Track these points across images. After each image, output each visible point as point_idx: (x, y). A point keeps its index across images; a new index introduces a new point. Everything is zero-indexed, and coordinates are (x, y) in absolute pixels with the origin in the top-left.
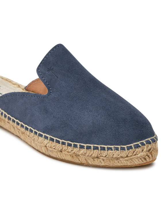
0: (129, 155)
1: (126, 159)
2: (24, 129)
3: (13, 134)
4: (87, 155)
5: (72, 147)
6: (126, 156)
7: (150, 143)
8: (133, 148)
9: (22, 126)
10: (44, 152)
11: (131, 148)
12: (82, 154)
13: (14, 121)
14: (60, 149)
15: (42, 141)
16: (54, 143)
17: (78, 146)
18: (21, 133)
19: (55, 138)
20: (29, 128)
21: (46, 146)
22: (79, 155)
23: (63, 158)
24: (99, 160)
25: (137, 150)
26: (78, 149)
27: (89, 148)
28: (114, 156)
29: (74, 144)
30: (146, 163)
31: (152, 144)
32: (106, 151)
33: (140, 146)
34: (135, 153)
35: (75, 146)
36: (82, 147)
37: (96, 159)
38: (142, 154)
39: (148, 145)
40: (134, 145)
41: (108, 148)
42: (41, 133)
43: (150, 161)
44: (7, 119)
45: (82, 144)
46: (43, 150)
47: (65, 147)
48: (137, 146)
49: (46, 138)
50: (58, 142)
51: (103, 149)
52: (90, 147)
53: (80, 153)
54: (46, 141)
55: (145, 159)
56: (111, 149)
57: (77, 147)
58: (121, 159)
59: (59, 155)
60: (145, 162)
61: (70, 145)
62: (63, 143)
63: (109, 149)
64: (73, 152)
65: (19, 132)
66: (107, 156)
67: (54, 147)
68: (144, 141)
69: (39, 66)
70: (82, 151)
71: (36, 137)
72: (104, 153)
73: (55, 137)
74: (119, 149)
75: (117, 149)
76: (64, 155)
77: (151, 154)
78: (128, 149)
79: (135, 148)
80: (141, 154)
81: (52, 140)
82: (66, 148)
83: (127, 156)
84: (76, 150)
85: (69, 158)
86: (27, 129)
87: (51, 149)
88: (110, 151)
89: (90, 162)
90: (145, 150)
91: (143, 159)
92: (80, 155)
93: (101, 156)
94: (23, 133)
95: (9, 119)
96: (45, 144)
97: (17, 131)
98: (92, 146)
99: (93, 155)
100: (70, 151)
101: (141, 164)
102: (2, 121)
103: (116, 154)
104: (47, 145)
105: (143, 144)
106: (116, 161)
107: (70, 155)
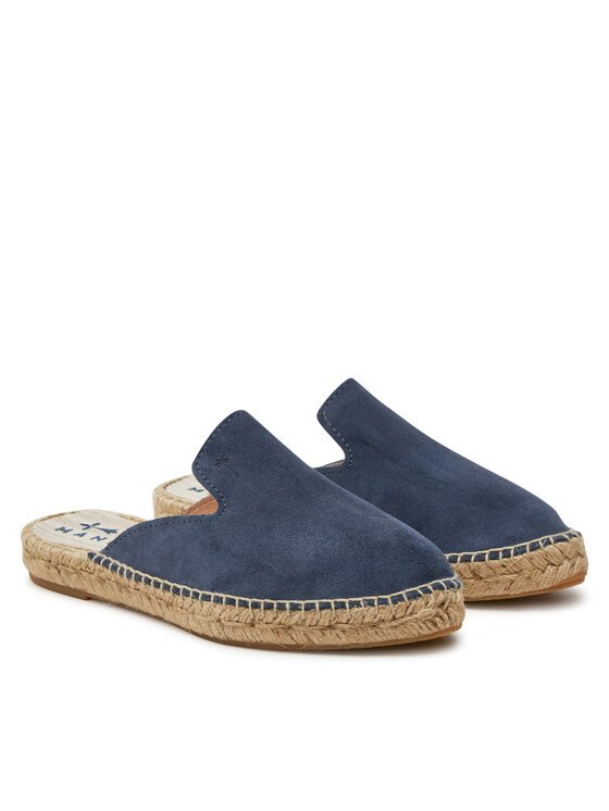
0: (398, 616)
1: (394, 623)
2: (170, 594)
3: (147, 615)
4: (308, 623)
5: (275, 609)
6: (391, 617)
7: (441, 588)
8: (406, 598)
9: (166, 588)
10: (216, 634)
11: (400, 598)
12: (297, 624)
13: (148, 581)
14: (249, 621)
15: (210, 610)
16: (237, 609)
17: (288, 606)
18: (164, 607)
19: (237, 598)
20: (181, 587)
21: (219, 621)
22: (290, 627)
23: (258, 639)
24: (334, 632)
25: (414, 602)
26: (288, 613)
27: (309, 608)
28: (366, 620)
29: (278, 604)
30: (439, 632)
31: (446, 590)
32: (348, 610)
33: (420, 596)
34: (409, 611)
35: (281, 607)
36: (295, 608)
37: (327, 632)
38: (427, 611)
39: (437, 591)
40: (407, 593)
41: (350, 603)
42: (208, 593)
43: (447, 630)
44: (132, 583)
45: (295, 602)
46: (214, 631)
47: (260, 613)
48: (414, 596)
49: (218, 600)
50: (244, 604)
51: (341, 606)
52: (313, 606)
53: (292, 622)
54: (219, 608)
55: (435, 625)
56: (358, 604)
57: (285, 609)
58: (381, 626)
59: (248, 635)
60: (435, 630)
61: (269, 607)
62: (256, 606)
63: (352, 604)
64: (278, 620)
65: (159, 604)
66: (351, 622)
67: (236, 619)
68: (429, 586)
69: (198, 457)
70: (297, 616)
71: (197, 603)
72: (345, 615)
73: (236, 595)
74: (376, 603)
75: (371, 603)
76: (259, 632)
77: (447, 613)
78: (395, 602)
79: (409, 599)
80: (423, 610)
81: (231, 602)
82: (263, 615)
83: (394, 618)
84: (282, 616)
85: (269, 638)
86: (176, 591)
87: (230, 623)
88: (356, 609)
89: (317, 639)
90: (431, 602)
91: (430, 625)
92: (294, 627)
93: (337, 623)
94: (169, 605)
95: (138, 578)
96: (217, 615)
97: (157, 605)
98: (316, 602)
99: (321, 623)
100: (270, 620)
101: (427, 635)
102: (124, 590)
103: (370, 614)
104: (222, 617)
105: (427, 591)
106: (371, 631)
107: (272, 630)
